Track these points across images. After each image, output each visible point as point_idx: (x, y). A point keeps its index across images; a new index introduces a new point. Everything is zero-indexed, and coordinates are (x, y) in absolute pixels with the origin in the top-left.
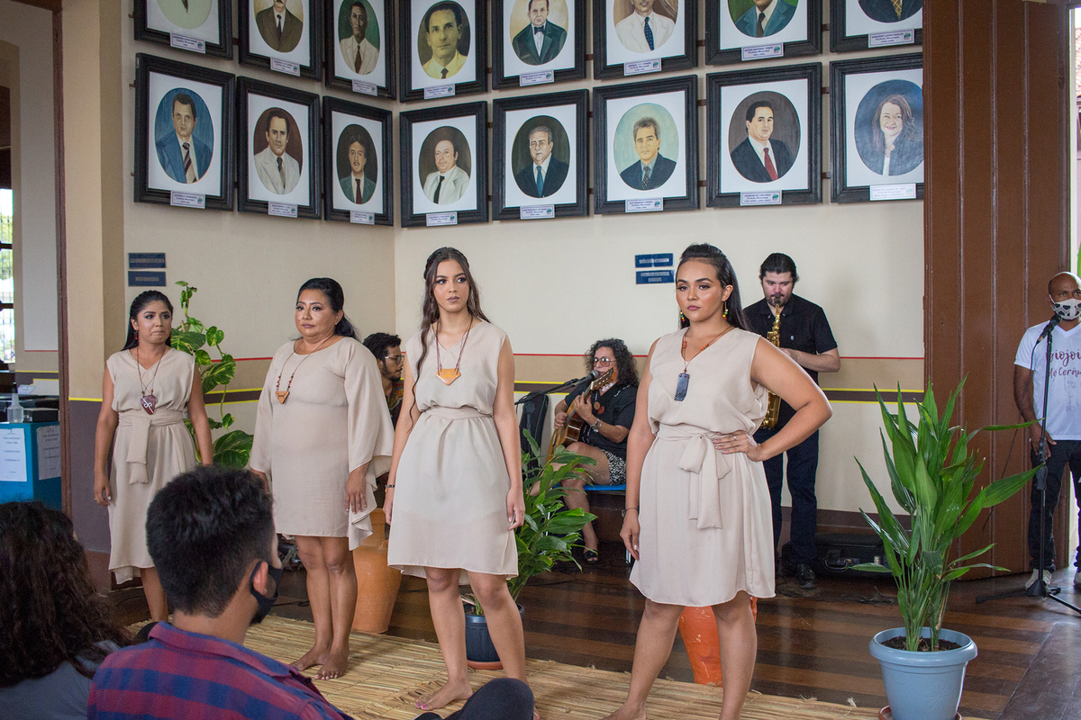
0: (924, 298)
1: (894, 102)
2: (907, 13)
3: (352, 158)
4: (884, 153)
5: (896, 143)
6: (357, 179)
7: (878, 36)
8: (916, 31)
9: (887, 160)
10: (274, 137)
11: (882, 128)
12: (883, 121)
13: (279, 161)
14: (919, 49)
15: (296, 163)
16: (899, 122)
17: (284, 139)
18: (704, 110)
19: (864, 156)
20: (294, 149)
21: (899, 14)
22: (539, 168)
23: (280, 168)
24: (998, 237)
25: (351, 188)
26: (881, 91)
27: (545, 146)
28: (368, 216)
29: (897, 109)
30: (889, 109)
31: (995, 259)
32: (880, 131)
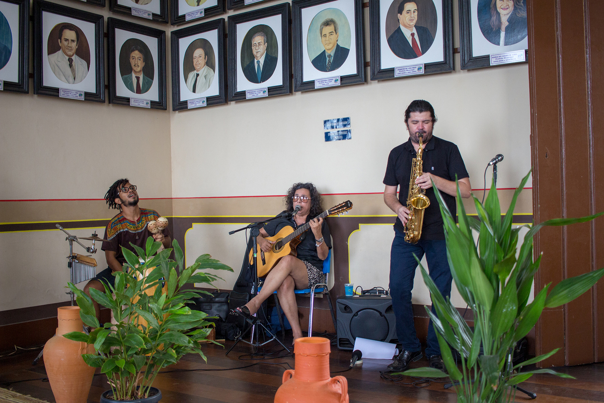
0: (531, 136)
3: (133, 62)
4: (500, 29)
5: (509, 20)
6: (137, 76)
10: (66, 43)
11: (498, 10)
12: (498, 4)
13: (70, 61)
15: (85, 63)
16: (511, 3)
17: (74, 45)
19: (485, 32)
20: (83, 52)
22: (258, 62)
23: (71, 65)
24: (592, 88)
25: (132, 82)
27: (262, 46)
28: (145, 102)
31: (590, 104)
32: (497, 11)
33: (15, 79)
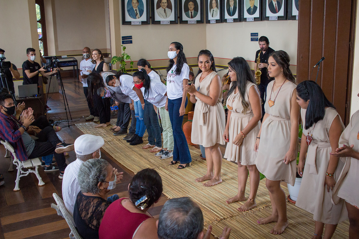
6: (191, 11)
10: (163, 4)
13: (165, 10)
15: (170, 10)
17: (166, 4)
20: (169, 6)
22: (231, 8)
23: (165, 12)
27: (232, 2)
28: (194, 21)
33: (145, 20)
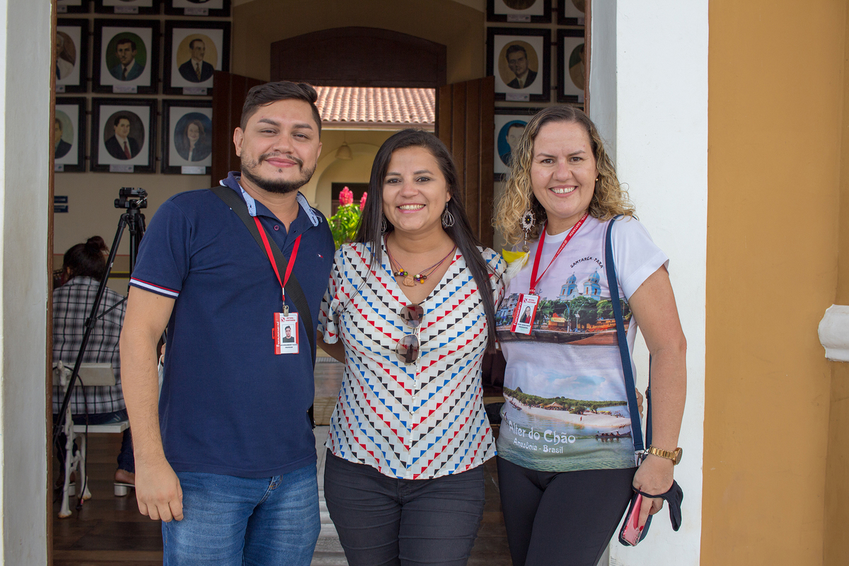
1: (196, 124)
2: (204, 78)
4: (189, 149)
5: (196, 145)
7: (189, 89)
8: (208, 89)
9: (191, 154)
11: (188, 136)
12: (189, 133)
14: (210, 98)
16: (198, 134)
18: (90, 117)
19: (179, 150)
21: (199, 78)
26: (189, 118)
29: (197, 127)
30: (192, 127)
32: (188, 138)
